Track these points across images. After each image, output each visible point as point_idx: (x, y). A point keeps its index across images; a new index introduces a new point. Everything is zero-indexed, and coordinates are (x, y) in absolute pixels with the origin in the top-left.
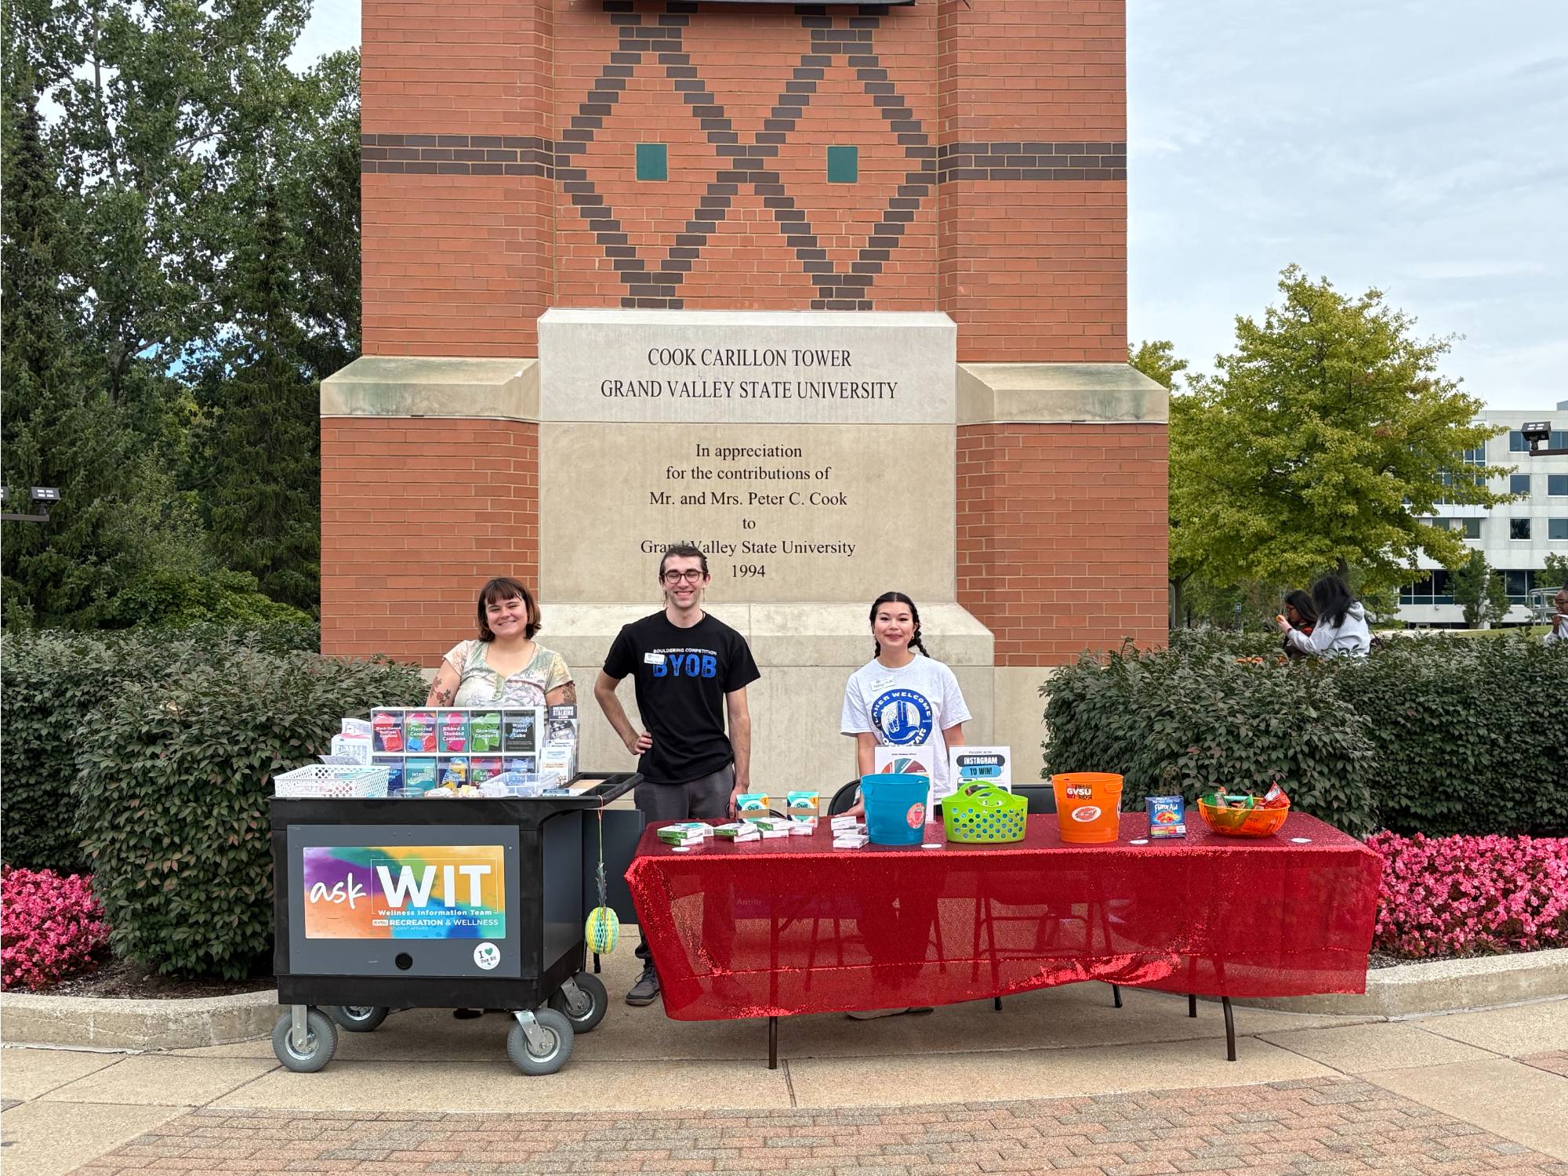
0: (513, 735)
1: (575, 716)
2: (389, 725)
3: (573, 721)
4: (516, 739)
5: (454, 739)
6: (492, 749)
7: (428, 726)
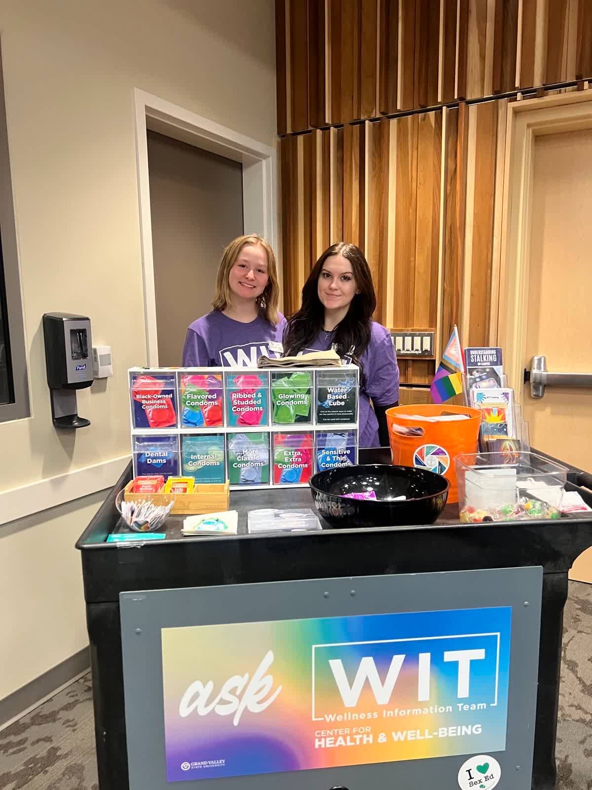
0: (328, 403)
1: (499, 362)
2: (156, 392)
3: (498, 369)
4: (333, 408)
5: (248, 409)
6: (301, 419)
7: (211, 392)
